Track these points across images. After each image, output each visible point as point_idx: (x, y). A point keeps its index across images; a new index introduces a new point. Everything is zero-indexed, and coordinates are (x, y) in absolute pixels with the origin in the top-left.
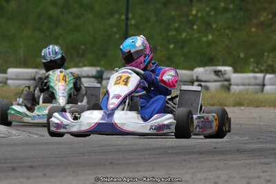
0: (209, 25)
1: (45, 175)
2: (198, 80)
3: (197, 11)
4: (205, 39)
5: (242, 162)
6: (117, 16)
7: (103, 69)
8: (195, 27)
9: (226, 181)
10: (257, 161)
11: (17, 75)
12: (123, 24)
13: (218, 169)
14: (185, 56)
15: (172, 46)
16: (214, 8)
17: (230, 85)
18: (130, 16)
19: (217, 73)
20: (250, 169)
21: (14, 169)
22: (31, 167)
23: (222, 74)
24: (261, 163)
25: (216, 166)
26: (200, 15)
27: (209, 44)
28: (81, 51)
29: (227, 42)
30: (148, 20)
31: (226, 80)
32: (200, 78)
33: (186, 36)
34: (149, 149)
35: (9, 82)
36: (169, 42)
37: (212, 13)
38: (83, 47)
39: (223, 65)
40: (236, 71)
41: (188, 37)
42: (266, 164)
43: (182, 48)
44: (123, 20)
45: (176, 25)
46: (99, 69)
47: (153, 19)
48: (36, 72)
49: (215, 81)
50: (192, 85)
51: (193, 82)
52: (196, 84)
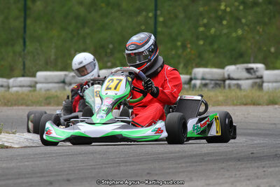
0: (238, 19)
2: (230, 79)
3: (226, 6)
4: (234, 35)
6: (144, 13)
8: (225, 22)
11: (46, 79)
12: (152, 22)
13: (258, 178)
14: (214, 52)
15: (201, 42)
16: (243, 3)
17: (263, 82)
18: (159, 12)
19: (249, 70)
21: (51, 183)
23: (254, 72)
25: (255, 174)
26: (228, 9)
27: (239, 39)
28: (109, 51)
29: (257, 37)
30: (176, 16)
31: (258, 78)
32: (232, 76)
33: (215, 32)
34: (185, 157)
35: (39, 86)
36: (198, 38)
37: (241, 7)
38: (111, 46)
39: (254, 62)
40: (268, 68)
41: (217, 33)
43: (211, 44)
44: (151, 18)
45: (205, 21)
47: (181, 15)
48: (66, 75)
49: (247, 79)
50: (224, 83)
51: (224, 81)
52: (227, 82)
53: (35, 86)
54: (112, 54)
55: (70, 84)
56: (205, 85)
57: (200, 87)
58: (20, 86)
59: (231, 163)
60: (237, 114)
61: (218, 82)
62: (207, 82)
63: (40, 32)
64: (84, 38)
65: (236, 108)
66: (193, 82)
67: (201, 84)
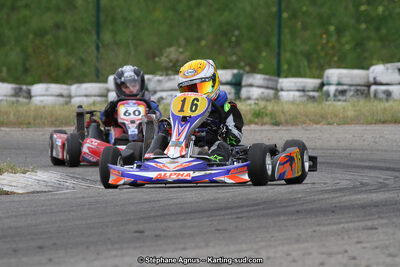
1: (50, 260)
5: (342, 225)
7: (242, 72)
9: (294, 261)
10: (362, 224)
13: (298, 241)
15: (363, 26)
20: (343, 239)
22: (41, 248)
24: (364, 229)
25: (299, 235)
28: (234, 39)
32: (379, 79)
33: (383, 11)
35: (111, 95)
38: (236, 33)
41: (387, 13)
42: (371, 229)
43: (378, 29)
46: (235, 71)
48: (149, 79)
50: (369, 90)
51: (369, 86)
52: (373, 88)
53: (106, 96)
54: (238, 43)
55: (155, 92)
56: (343, 92)
57: (335, 95)
58: (86, 96)
59: (282, 218)
60: (366, 136)
61: (359, 88)
62: (345, 87)
63: (137, 13)
64: (199, 21)
65: (369, 127)
66: (325, 88)
67: (336, 90)
